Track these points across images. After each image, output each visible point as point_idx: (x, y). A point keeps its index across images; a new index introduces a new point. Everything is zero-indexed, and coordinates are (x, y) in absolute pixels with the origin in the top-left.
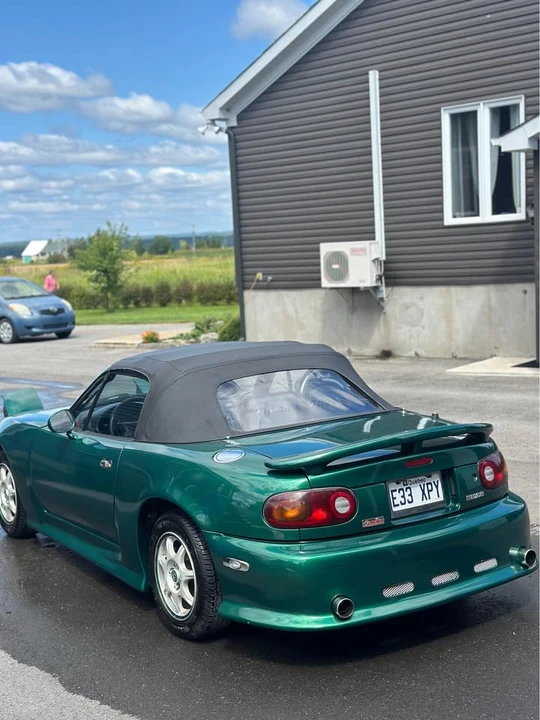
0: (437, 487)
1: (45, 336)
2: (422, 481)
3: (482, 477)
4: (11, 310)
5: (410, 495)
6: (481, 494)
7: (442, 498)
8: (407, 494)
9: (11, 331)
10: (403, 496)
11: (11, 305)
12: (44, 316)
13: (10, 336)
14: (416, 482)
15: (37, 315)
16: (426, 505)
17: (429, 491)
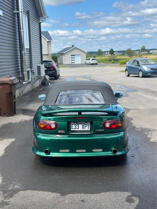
0: (88, 126)
1: (152, 76)
2: (83, 123)
3: (104, 125)
4: (143, 68)
5: (78, 127)
6: (103, 130)
7: (89, 129)
8: (77, 126)
9: (142, 74)
10: (76, 127)
11: (143, 67)
12: (151, 70)
13: (142, 75)
14: (81, 123)
15: (149, 70)
16: (83, 130)
17: (85, 127)
